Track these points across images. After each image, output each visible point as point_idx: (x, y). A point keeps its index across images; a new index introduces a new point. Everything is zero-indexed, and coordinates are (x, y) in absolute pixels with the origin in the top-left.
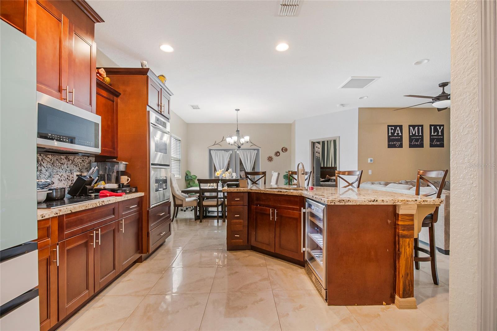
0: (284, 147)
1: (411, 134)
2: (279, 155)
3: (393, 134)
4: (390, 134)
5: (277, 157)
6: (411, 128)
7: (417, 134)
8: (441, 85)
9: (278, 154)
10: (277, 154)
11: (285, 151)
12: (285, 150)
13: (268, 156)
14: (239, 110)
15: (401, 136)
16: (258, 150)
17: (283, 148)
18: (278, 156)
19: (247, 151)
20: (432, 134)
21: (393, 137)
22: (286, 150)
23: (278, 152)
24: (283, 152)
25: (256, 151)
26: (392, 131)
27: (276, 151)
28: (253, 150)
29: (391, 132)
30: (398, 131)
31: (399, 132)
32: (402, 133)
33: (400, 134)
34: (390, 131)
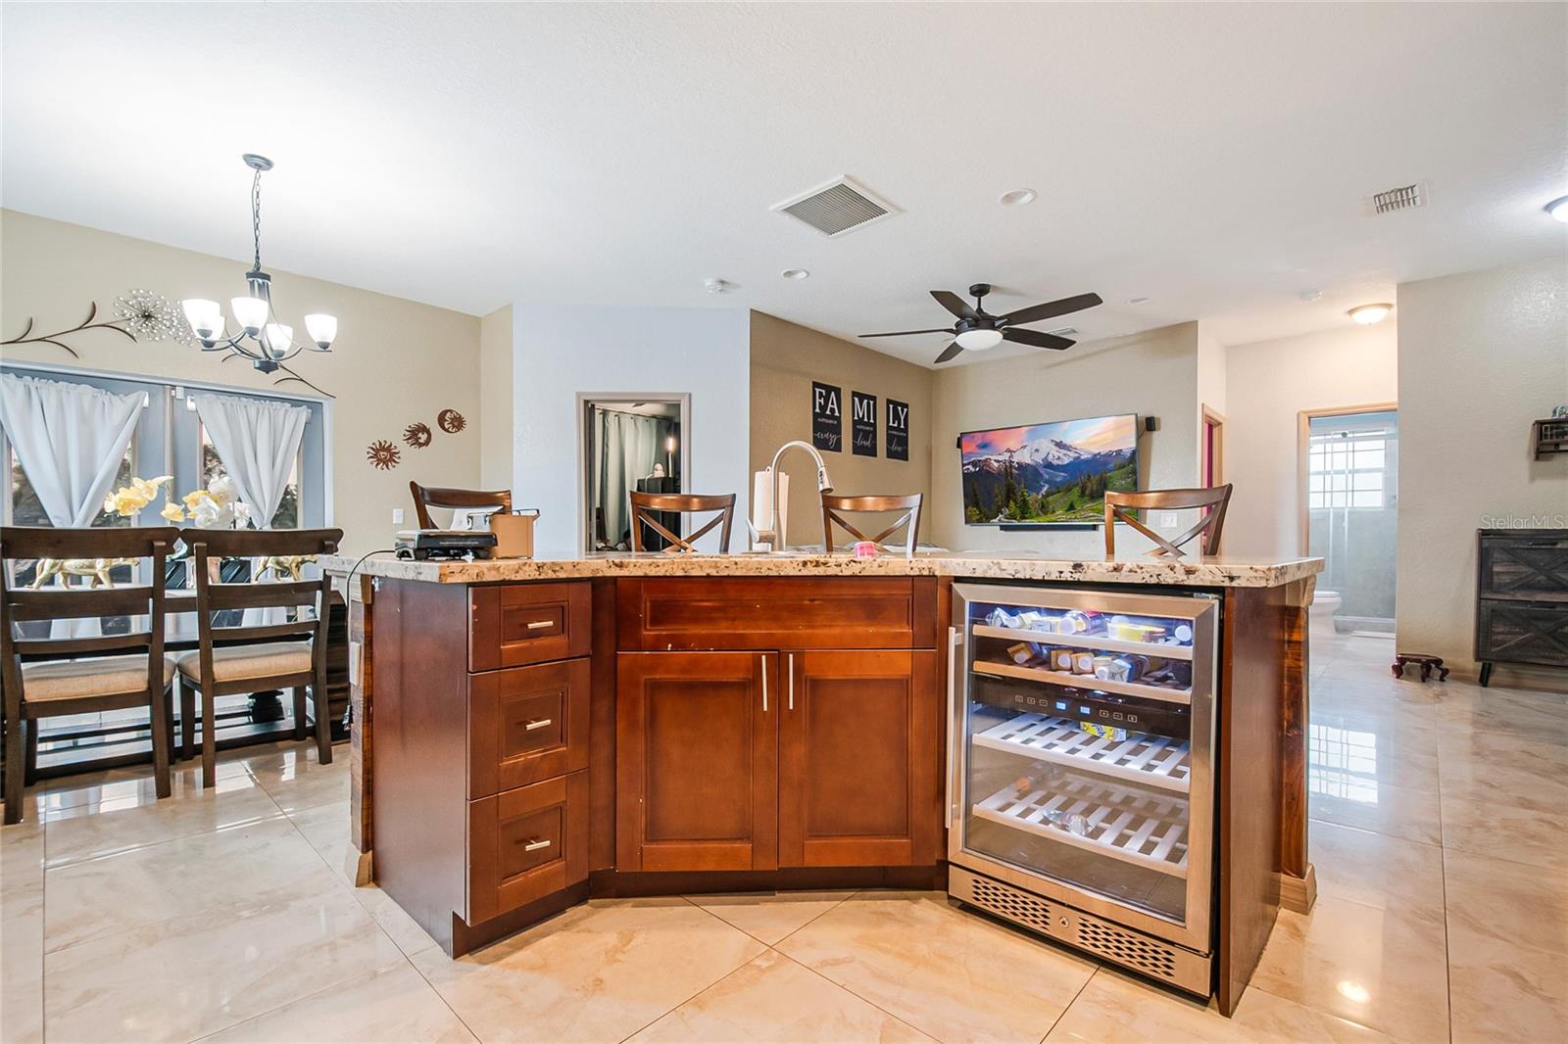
0: (451, 411)
1: (856, 418)
2: (427, 443)
3: (823, 408)
4: (817, 410)
5: (414, 449)
6: (856, 399)
7: (866, 420)
8: (975, 289)
9: (423, 437)
10: (418, 435)
11: (454, 426)
12: (453, 422)
13: (375, 439)
14: (269, 164)
15: (838, 419)
16: (315, 407)
17: (446, 412)
18: (421, 445)
19: (253, 406)
20: (891, 424)
21: (823, 420)
22: (458, 423)
23: (424, 429)
24: (447, 430)
25: (304, 413)
26: (822, 401)
27: (414, 422)
28: (288, 405)
29: (820, 403)
30: (832, 404)
31: (835, 407)
32: (840, 412)
33: (837, 414)
34: (818, 400)
